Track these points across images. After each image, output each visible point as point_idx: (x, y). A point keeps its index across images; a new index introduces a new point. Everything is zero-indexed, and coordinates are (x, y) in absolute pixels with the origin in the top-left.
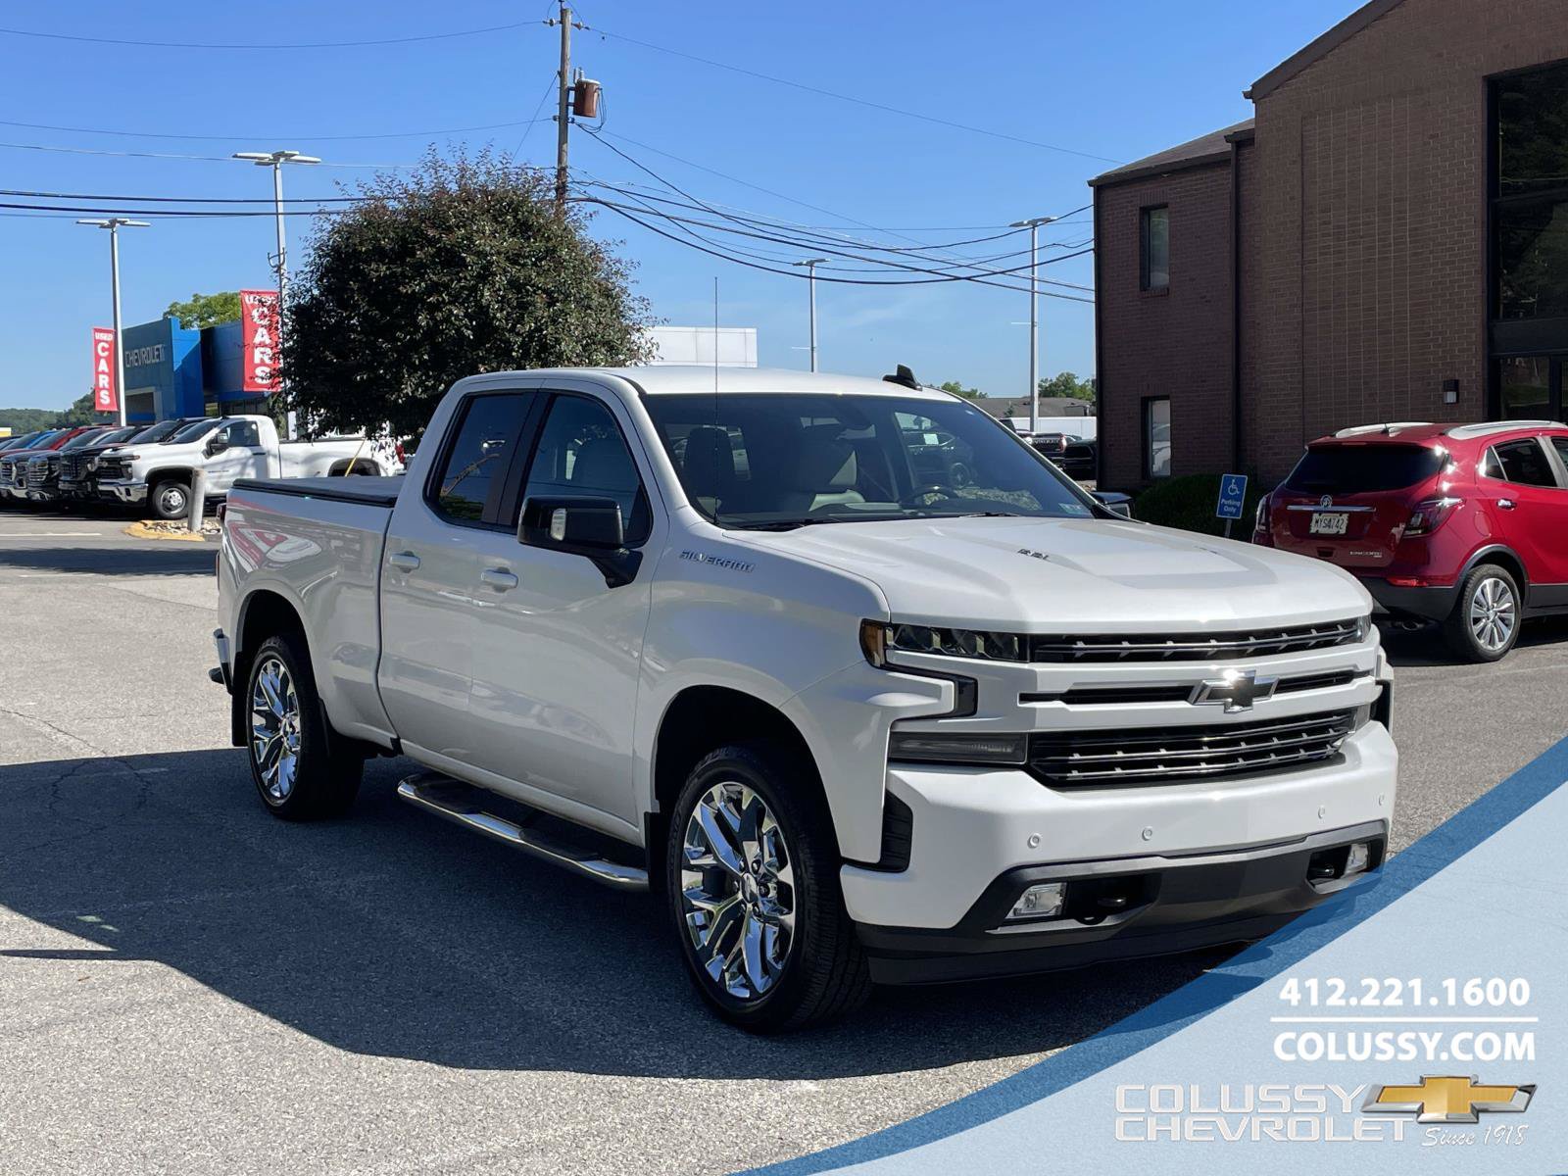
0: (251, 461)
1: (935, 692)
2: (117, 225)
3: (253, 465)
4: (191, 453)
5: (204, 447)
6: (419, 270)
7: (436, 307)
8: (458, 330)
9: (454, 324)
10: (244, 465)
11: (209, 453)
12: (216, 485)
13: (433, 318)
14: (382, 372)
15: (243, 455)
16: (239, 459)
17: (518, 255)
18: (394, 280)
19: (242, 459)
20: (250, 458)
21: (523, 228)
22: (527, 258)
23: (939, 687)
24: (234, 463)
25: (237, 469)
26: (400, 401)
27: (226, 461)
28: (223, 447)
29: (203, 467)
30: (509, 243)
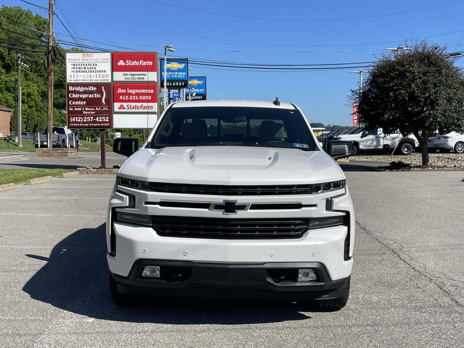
0: (375, 140)
1: (122, 199)
2: (362, 72)
3: (376, 141)
4: (357, 137)
5: (361, 135)
6: (393, 79)
7: (397, 90)
8: (403, 97)
9: (402, 95)
10: (373, 141)
11: (362, 137)
12: (364, 146)
13: (395, 94)
14: (380, 111)
15: (373, 138)
16: (371, 139)
17: (426, 72)
18: (385, 82)
19: (373, 139)
20: (375, 138)
21: (430, 64)
22: (430, 73)
23: (123, 197)
24: (370, 140)
25: (371, 142)
26: (385, 120)
27: (368, 140)
28: (366, 135)
29: (361, 141)
30: (423, 68)
